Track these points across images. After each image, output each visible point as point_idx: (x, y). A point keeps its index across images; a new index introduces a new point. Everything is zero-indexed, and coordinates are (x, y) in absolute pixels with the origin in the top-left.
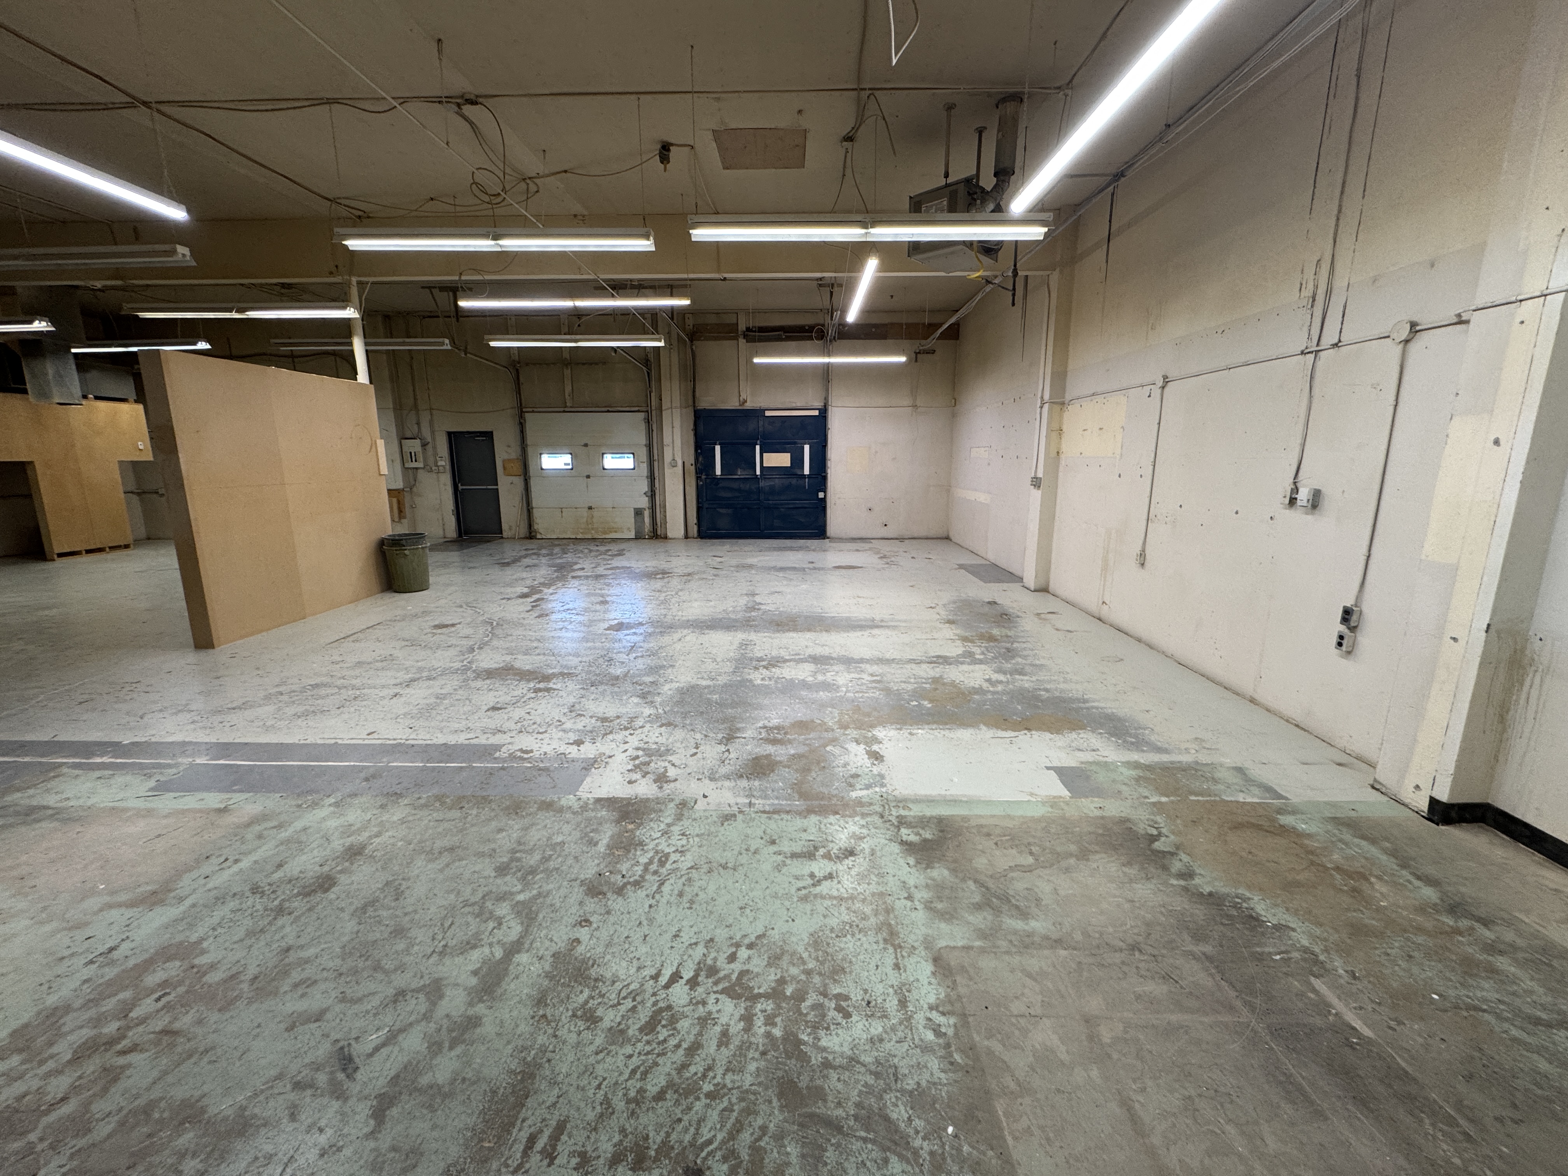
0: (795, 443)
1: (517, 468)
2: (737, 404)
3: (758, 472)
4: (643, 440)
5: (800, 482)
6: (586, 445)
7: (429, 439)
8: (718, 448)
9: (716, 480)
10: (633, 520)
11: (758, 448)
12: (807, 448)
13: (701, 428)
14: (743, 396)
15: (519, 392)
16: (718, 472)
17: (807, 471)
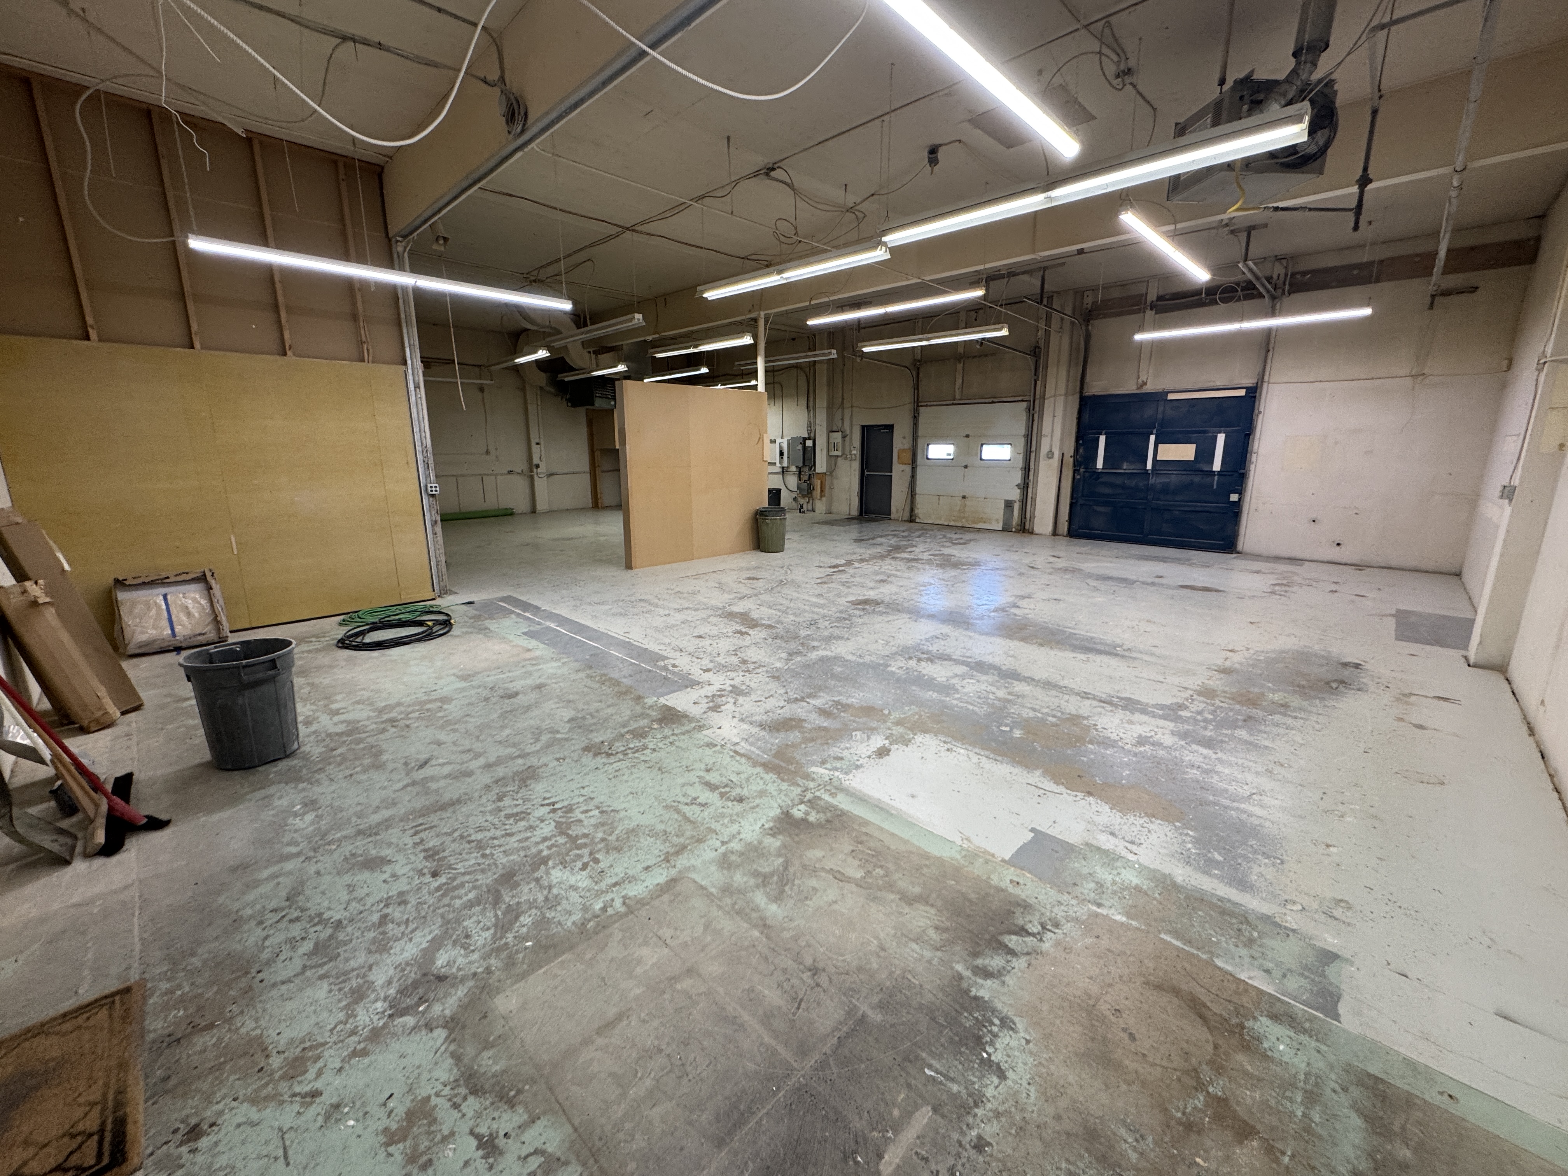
0: (1205, 432)
1: (908, 456)
2: (1135, 387)
3: (1149, 466)
4: (1022, 431)
5: (1208, 480)
6: (967, 436)
7: (848, 432)
8: (1102, 439)
9: (1097, 475)
10: (1002, 512)
11: (1152, 438)
12: (1221, 438)
13: (1086, 417)
14: (1143, 378)
15: (917, 387)
16: (1100, 464)
17: (1217, 466)
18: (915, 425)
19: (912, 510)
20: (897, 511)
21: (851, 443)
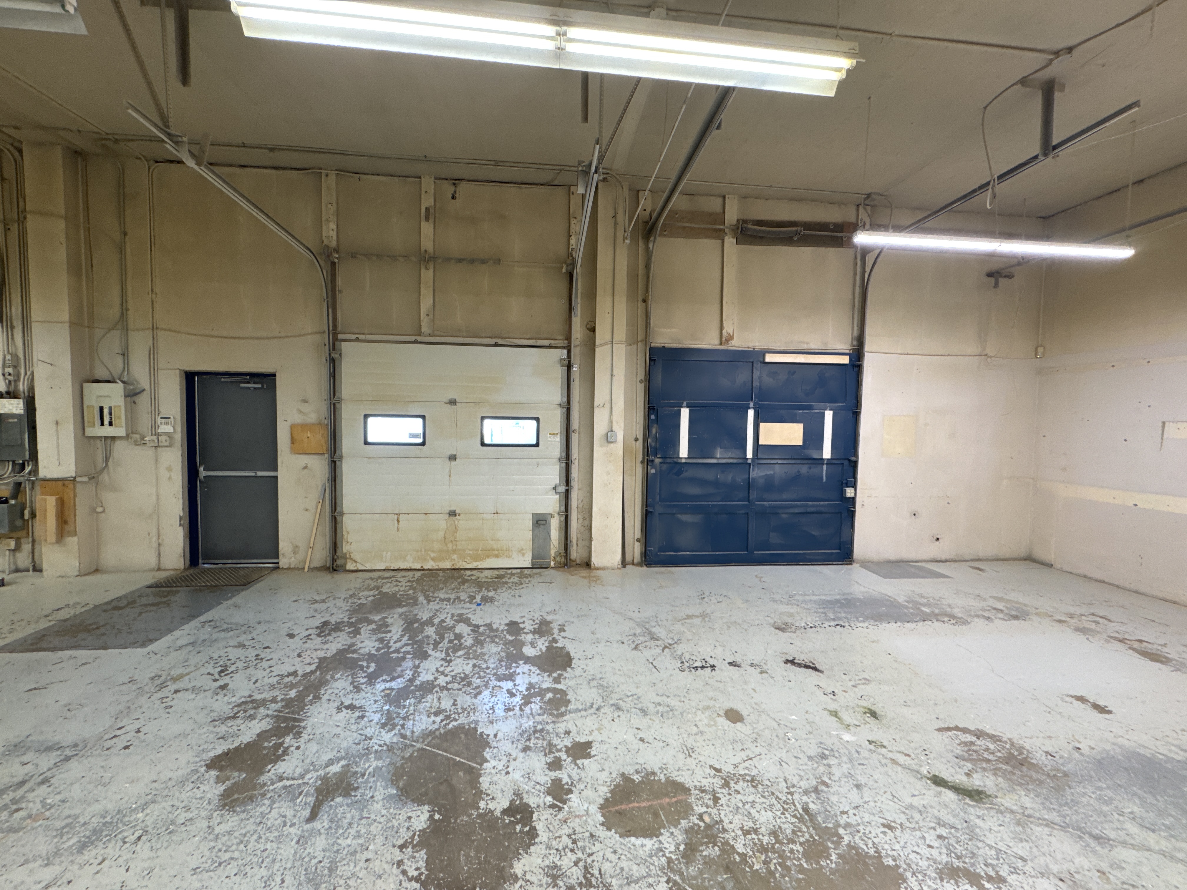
0: (810, 408)
1: (319, 439)
2: (717, 341)
3: (750, 454)
4: (556, 396)
5: (815, 470)
6: (453, 402)
7: (144, 382)
8: (685, 413)
9: (678, 466)
10: (529, 535)
11: (751, 413)
12: (829, 416)
13: (658, 378)
14: (728, 328)
15: (332, 304)
16: (684, 452)
17: (827, 454)
18: (334, 375)
19: (335, 546)
20: (296, 550)
21: (155, 410)
